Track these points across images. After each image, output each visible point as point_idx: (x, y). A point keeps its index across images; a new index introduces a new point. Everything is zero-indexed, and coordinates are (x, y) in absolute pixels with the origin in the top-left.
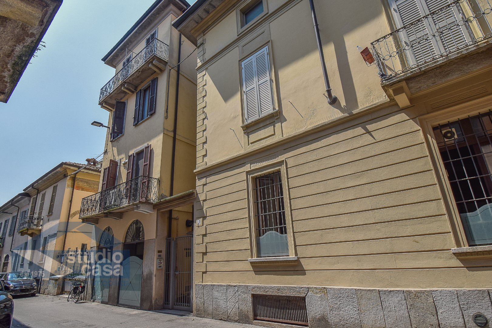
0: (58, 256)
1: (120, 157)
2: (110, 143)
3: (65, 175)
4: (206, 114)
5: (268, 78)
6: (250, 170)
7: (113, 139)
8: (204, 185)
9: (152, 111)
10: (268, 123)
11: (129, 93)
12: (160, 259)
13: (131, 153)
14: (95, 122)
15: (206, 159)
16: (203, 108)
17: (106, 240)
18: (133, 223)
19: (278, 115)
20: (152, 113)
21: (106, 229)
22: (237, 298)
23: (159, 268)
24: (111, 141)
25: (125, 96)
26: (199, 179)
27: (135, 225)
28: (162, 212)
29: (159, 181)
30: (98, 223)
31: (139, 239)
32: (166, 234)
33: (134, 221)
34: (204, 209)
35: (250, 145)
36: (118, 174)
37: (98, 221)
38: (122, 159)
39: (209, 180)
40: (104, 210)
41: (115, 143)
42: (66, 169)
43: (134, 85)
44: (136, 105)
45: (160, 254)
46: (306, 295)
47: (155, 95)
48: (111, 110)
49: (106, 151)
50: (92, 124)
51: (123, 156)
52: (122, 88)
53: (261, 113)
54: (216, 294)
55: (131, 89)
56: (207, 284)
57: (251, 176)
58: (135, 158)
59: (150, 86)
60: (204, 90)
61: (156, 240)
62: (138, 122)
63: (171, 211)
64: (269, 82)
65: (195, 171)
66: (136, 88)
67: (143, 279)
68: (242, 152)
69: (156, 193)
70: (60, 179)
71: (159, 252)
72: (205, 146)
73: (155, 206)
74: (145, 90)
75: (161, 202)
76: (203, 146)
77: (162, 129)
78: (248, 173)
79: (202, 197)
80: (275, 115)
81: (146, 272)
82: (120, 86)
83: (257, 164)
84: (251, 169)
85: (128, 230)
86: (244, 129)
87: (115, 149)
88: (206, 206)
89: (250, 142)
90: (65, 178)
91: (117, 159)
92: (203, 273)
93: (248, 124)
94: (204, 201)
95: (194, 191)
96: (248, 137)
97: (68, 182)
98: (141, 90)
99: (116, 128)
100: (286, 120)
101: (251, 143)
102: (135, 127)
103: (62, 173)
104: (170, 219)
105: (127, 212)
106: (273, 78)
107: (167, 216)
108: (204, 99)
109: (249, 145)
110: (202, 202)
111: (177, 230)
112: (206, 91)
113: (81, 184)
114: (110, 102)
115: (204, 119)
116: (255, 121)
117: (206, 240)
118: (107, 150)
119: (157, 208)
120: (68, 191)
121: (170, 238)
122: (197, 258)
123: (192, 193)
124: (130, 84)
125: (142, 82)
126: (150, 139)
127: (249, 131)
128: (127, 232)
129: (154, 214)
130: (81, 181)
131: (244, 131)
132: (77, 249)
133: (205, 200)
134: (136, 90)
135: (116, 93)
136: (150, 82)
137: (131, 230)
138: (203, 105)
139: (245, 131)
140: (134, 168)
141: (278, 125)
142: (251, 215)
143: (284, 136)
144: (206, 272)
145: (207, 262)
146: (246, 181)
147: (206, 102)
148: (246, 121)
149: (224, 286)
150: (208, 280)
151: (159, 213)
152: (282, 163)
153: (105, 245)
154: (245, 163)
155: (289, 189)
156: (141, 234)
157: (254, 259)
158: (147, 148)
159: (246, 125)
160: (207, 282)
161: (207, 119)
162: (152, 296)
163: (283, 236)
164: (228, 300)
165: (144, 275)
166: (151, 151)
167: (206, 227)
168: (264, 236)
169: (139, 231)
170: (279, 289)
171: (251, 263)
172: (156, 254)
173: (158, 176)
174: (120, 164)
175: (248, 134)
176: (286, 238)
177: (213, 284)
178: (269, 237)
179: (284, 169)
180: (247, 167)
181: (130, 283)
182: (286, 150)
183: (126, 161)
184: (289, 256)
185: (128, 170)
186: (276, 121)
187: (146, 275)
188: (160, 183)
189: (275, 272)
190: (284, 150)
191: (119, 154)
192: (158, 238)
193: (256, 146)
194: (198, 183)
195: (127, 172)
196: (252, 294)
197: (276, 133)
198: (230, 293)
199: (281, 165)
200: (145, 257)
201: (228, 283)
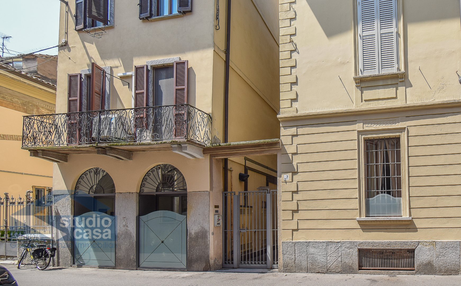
1: (110, 63)
2: (74, 33)
4: (296, 45)
5: (394, 30)
6: (362, 129)
7: (85, 26)
8: (293, 136)
9: (187, 7)
10: (389, 84)
12: (218, 216)
13: (138, 63)
15: (295, 105)
16: (291, 35)
17: (92, 186)
18: (158, 167)
19: (403, 78)
20: (184, 10)
21: (90, 171)
22: (340, 253)
23: (218, 225)
24: (79, 31)
26: (285, 127)
27: (160, 171)
28: (217, 159)
29: (211, 118)
30: (67, 159)
31: (173, 190)
32: (222, 187)
33: (159, 165)
34: (294, 163)
35: (364, 102)
36: (108, 91)
37: (66, 157)
38: (117, 68)
39: (301, 131)
40: (99, 143)
41: (87, 36)
45: (217, 209)
46: (416, 248)
49: (65, 45)
51: (117, 63)
53: (382, 70)
54: (312, 250)
56: (299, 241)
57: (363, 137)
60: (292, 10)
61: (211, 192)
62: (151, 15)
63: (226, 160)
64: (394, 34)
65: (278, 116)
67: (190, 238)
68: (353, 107)
71: (217, 207)
72: (294, 88)
75: (220, 147)
76: (291, 87)
77: (211, 42)
78: (359, 132)
79: (290, 150)
80: (399, 77)
81: (193, 229)
83: (373, 125)
84: (364, 129)
85: (147, 177)
86: (357, 81)
87: (93, 49)
88: (296, 160)
89: (363, 99)
91: (100, 63)
92: (293, 230)
93: (364, 78)
94: (293, 154)
95: (280, 141)
96: (362, 93)
99: (94, 9)
100: (411, 86)
101: (366, 101)
102: (144, 22)
104: (226, 169)
105: (144, 151)
106: (400, 32)
108: (292, 22)
109: (362, 102)
110: (290, 155)
111: (231, 183)
112: (295, 12)
115: (292, 51)
116: (373, 77)
117: (296, 197)
118: (66, 42)
119: (210, 153)
121: (228, 192)
122: (284, 215)
126: (183, 51)
127: (363, 85)
128: (144, 179)
131: (356, 83)
133: (295, 153)
137: (152, 176)
138: (292, 31)
139: (358, 85)
140: (151, 89)
141: (401, 89)
142: (361, 177)
143: (408, 103)
144: (297, 230)
145: (298, 220)
146: (357, 141)
147: (296, 28)
148: (360, 72)
149: (323, 242)
150: (300, 237)
151: (214, 161)
152: (402, 130)
153: (91, 193)
154: (356, 121)
155: (408, 157)
156: (175, 184)
157: (364, 218)
158: (181, 64)
159: (361, 78)
160: (299, 239)
161: (297, 52)
162: (208, 256)
163: (396, 199)
164: (328, 256)
165: (190, 234)
166: (188, 69)
167: (297, 183)
168: (374, 198)
169: (171, 179)
170: (389, 244)
171: (359, 222)
172: (212, 209)
173: (209, 110)
174: (112, 75)
175: (362, 89)
176: (400, 201)
177: (307, 241)
178: (380, 199)
179: (404, 137)
180: (359, 126)
181: (163, 242)
182: (408, 118)
183: (128, 74)
184: (402, 216)
185: (136, 89)
186: (399, 83)
187: (195, 233)
188: (212, 120)
189: (386, 229)
190: (406, 117)
191: (104, 56)
192: (213, 190)
193: (371, 105)
194: (283, 131)
195: (135, 92)
196: (358, 249)
197: (398, 96)
198: (331, 248)
199: (401, 132)
200: (190, 211)
201: (329, 240)
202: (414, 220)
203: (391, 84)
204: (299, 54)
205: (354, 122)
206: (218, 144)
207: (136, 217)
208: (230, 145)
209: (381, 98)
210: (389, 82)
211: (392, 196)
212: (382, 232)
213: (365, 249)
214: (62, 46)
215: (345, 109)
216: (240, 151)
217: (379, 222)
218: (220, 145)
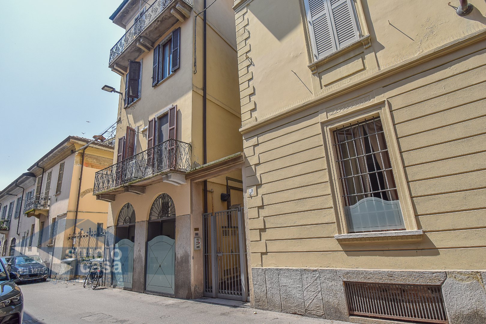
0: (69, 238)
1: (138, 124)
2: (124, 111)
3: (72, 150)
4: (251, 60)
6: (326, 119)
7: (128, 104)
8: (255, 146)
9: (176, 66)
10: (352, 56)
11: (144, 51)
12: (198, 239)
13: (151, 118)
14: (106, 86)
15: (255, 114)
16: (247, 53)
17: (125, 218)
18: (159, 197)
19: (368, 43)
20: (175, 69)
21: (125, 206)
22: (319, 287)
23: (197, 249)
24: (125, 108)
25: (139, 55)
26: (247, 139)
27: (161, 199)
28: (196, 183)
29: (191, 147)
30: (115, 199)
31: (168, 216)
32: (201, 209)
33: (160, 195)
34: (258, 175)
35: (324, 88)
36: (136, 144)
37: (114, 197)
38: (141, 126)
39: (261, 139)
40: (124, 183)
41: (129, 110)
42: (74, 144)
43: (150, 40)
44: (154, 63)
45: (197, 232)
46: (443, 283)
47: (178, 48)
48: (123, 74)
49: (120, 120)
50: (103, 89)
51: (141, 122)
52: (137, 44)
53: (340, 45)
54: (284, 281)
55: (148, 45)
56: (269, 268)
57: (328, 128)
58: (157, 124)
59: (171, 39)
60: (246, 31)
61: (191, 215)
62: (158, 81)
63: (205, 182)
64: (348, 3)
65: (240, 130)
66: (153, 44)
67: (177, 262)
68: (313, 98)
69: (188, 160)
70: (66, 156)
71: (196, 229)
72: (253, 98)
73: (188, 176)
74: (164, 46)
75: (196, 170)
76: (250, 99)
77: (191, 85)
78: (323, 124)
79: (253, 161)
80: (363, 44)
81: (180, 253)
82: (134, 43)
83: (338, 111)
84: (329, 119)
85: (153, 206)
86: (313, 68)
87: (131, 117)
88: (259, 171)
89: (323, 85)
90: (74, 154)
91: (134, 126)
92: (262, 254)
93: (320, 62)
94: (256, 165)
95: (242, 154)
96: (320, 79)
97: (76, 158)
98: (159, 45)
99: (131, 92)
100: (382, 48)
101: (325, 86)
102: (154, 88)
103: (69, 148)
104: (205, 191)
105: (151, 185)
107: (201, 187)
108: (247, 42)
109: (322, 88)
110: (253, 167)
111: (212, 204)
112: (249, 32)
113: (90, 160)
114: (122, 64)
115: (248, 66)
116: (331, 56)
117: (263, 213)
118: (120, 118)
119: (190, 178)
120: (76, 167)
121: (207, 214)
122: (251, 236)
123: (240, 157)
124: (146, 39)
125: (160, 36)
126: (175, 99)
127: (320, 70)
128: (152, 208)
129: (187, 185)
130: (90, 157)
131: (312, 71)
132: (90, 230)
133: (258, 164)
134: (153, 46)
135: (129, 52)
136: (171, 34)
137: (156, 206)
138: (247, 49)
139: (315, 72)
140: (157, 135)
141: (370, 57)
142: (333, 178)
143: (382, 68)
144: (266, 253)
145: (266, 240)
146: (321, 136)
147: (250, 45)
148: (315, 58)
149: (297, 270)
150: (270, 263)
151: (193, 184)
152: (381, 105)
153: (125, 224)
154: (317, 112)
155: (398, 139)
156: (169, 210)
157: (345, 235)
158: (172, 109)
159: (317, 63)
160: (269, 266)
161: (253, 65)
162: (190, 283)
163: (391, 203)
164: (304, 289)
165: (177, 257)
166: (177, 112)
167: (262, 197)
168: (356, 204)
169: (167, 206)
170: (391, 275)
171: (339, 240)
172: (193, 232)
173: (189, 140)
174: (138, 132)
175: (320, 74)
176: (397, 206)
177: (278, 268)
178: (366, 206)
179: (385, 113)
180: (322, 117)
181: (160, 266)
182: (387, 87)
183: (146, 127)
184: (405, 229)
185: (149, 138)
186: (365, 51)
187: (181, 257)
188: (192, 149)
189: (382, 251)
190: (383, 87)
191: (136, 121)
192: (193, 213)
193: (333, 88)
194: (246, 144)
195: (148, 139)
196: (344, 282)
197: (366, 65)
198: (307, 279)
199: (380, 108)
200: (177, 236)
201: (303, 267)
202: (428, 234)
203: (354, 55)
204: (254, 66)
205: (315, 114)
206: (194, 169)
207: (146, 242)
208: (203, 167)
209: (345, 75)
210: (352, 55)
211: (384, 199)
212: (376, 256)
213: (355, 282)
214: (118, 121)
215: (303, 102)
216: (212, 172)
217: (369, 240)
218: (196, 169)
